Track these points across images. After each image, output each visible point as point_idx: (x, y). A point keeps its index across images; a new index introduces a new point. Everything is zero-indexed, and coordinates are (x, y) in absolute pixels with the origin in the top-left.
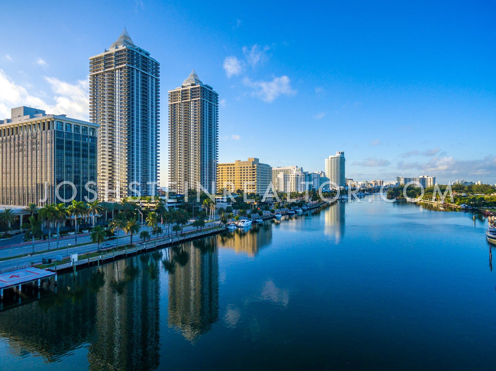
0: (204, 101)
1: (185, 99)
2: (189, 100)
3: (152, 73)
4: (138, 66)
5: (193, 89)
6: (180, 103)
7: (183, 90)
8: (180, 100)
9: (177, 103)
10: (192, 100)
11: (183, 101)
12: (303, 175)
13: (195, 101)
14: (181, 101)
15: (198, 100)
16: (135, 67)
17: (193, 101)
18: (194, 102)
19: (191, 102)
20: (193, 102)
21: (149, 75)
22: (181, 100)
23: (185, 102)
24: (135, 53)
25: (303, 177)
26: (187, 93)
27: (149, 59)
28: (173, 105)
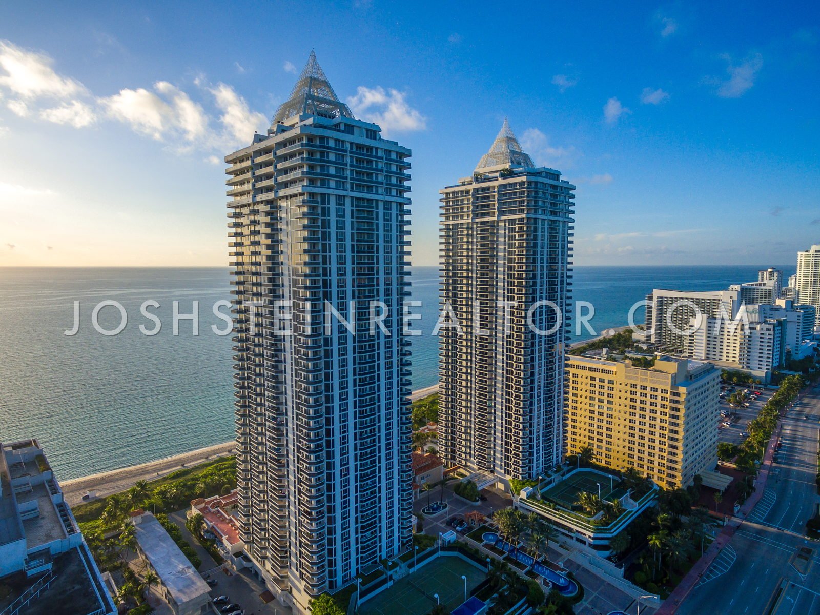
0: (535, 219)
1: (484, 215)
2: (495, 219)
3: (388, 191)
4: (340, 185)
5: (505, 186)
6: (468, 223)
7: (477, 190)
8: (468, 216)
9: (462, 224)
10: (503, 218)
11: (477, 220)
12: (768, 330)
13: (512, 221)
14: (472, 219)
15: (522, 219)
16: (332, 190)
17: (505, 220)
18: (507, 224)
19: (500, 224)
20: (505, 222)
21: (377, 201)
22: (471, 216)
23: (482, 223)
24: (332, 143)
25: (769, 335)
26: (488, 197)
27: (377, 149)
28: (451, 227)
